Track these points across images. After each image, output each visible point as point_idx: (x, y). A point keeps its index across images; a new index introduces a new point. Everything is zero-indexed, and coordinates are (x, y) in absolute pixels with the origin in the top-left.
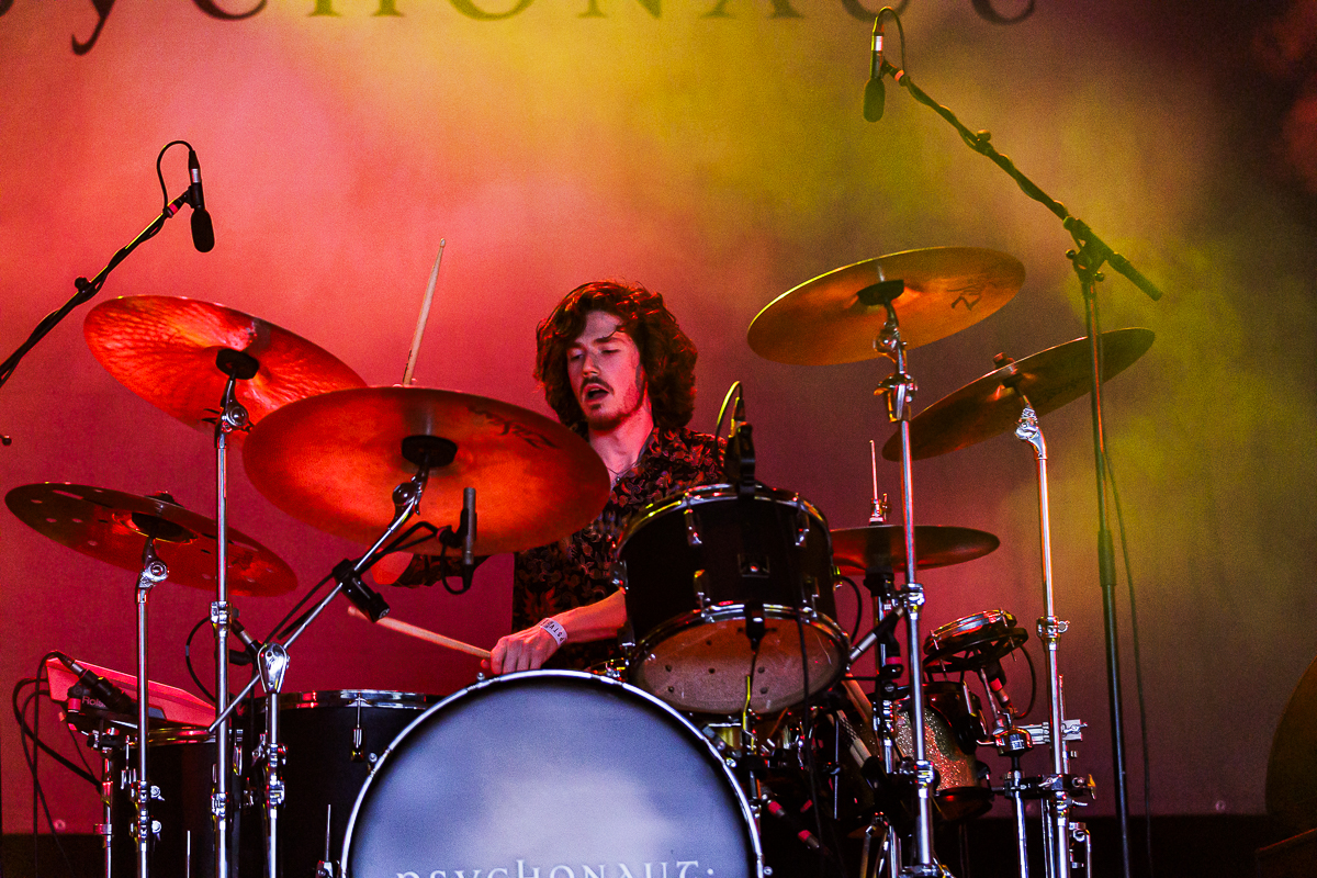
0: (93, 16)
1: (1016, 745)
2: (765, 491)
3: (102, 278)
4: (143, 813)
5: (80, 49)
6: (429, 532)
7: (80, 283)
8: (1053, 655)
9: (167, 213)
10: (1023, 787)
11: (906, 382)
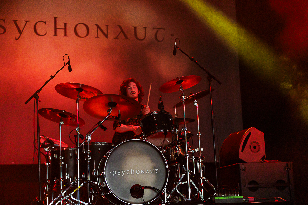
0: (19, 34)
1: (193, 152)
2: (165, 112)
3: (55, 75)
4: (61, 161)
5: (17, 40)
6: (112, 117)
7: (51, 76)
8: (199, 138)
9: (64, 66)
10: (195, 158)
11: (184, 96)
